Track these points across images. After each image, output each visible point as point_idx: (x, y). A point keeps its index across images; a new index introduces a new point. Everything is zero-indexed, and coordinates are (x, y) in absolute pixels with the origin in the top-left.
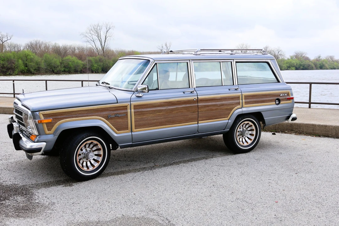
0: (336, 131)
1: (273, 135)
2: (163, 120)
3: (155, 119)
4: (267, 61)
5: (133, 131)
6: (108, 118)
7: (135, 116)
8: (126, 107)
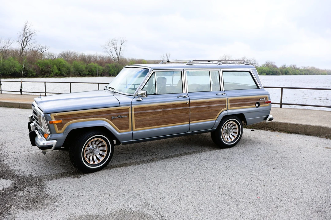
0: (305, 129)
1: (252, 131)
2: (159, 120)
3: (153, 120)
4: (249, 70)
5: (133, 130)
6: (111, 119)
7: (135, 117)
8: (127, 110)
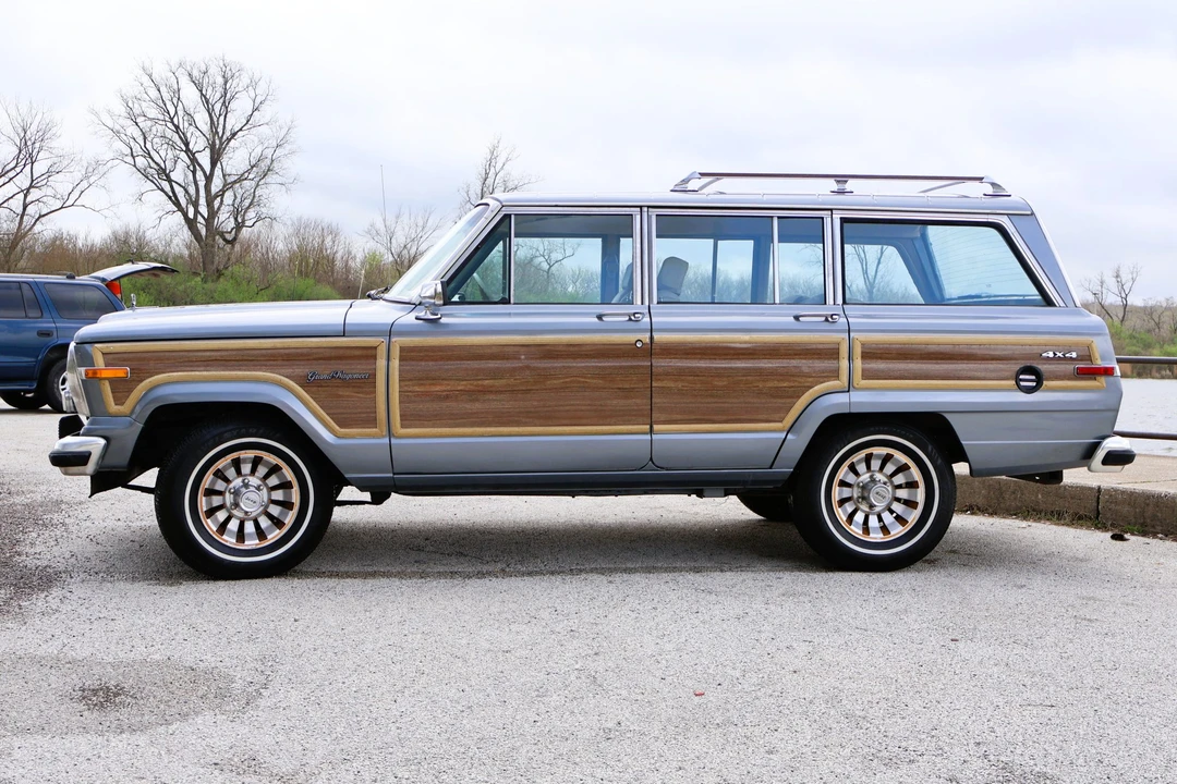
1: (1114, 542)
4: (992, 219)
5: (394, 431)
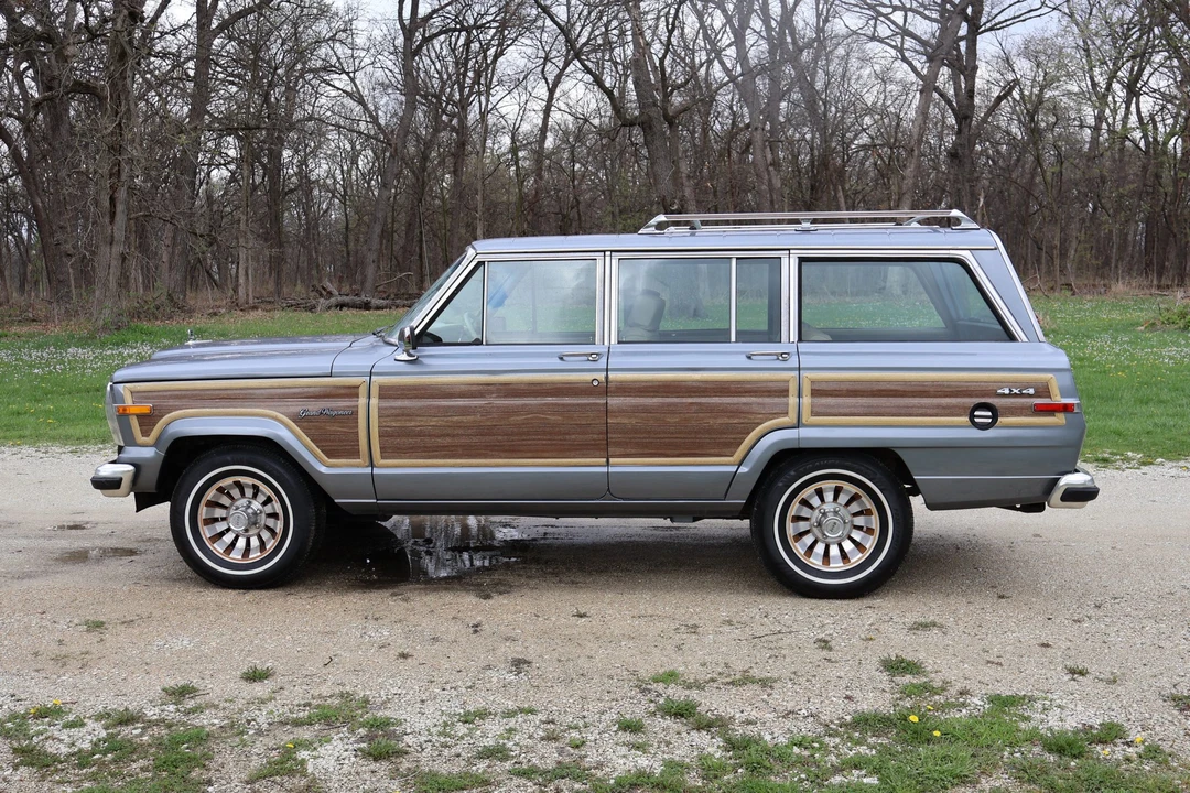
2: (474, 440)
7: (382, 419)
8: (356, 390)
